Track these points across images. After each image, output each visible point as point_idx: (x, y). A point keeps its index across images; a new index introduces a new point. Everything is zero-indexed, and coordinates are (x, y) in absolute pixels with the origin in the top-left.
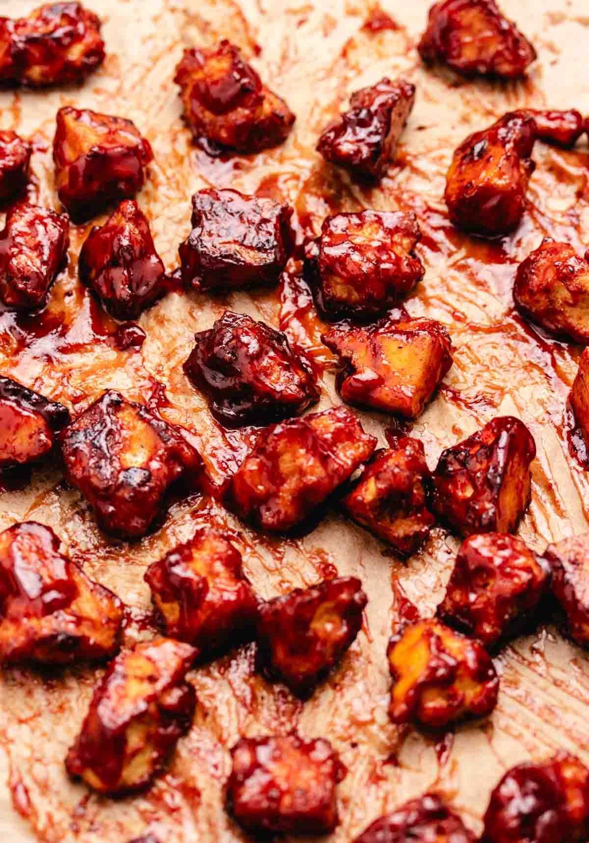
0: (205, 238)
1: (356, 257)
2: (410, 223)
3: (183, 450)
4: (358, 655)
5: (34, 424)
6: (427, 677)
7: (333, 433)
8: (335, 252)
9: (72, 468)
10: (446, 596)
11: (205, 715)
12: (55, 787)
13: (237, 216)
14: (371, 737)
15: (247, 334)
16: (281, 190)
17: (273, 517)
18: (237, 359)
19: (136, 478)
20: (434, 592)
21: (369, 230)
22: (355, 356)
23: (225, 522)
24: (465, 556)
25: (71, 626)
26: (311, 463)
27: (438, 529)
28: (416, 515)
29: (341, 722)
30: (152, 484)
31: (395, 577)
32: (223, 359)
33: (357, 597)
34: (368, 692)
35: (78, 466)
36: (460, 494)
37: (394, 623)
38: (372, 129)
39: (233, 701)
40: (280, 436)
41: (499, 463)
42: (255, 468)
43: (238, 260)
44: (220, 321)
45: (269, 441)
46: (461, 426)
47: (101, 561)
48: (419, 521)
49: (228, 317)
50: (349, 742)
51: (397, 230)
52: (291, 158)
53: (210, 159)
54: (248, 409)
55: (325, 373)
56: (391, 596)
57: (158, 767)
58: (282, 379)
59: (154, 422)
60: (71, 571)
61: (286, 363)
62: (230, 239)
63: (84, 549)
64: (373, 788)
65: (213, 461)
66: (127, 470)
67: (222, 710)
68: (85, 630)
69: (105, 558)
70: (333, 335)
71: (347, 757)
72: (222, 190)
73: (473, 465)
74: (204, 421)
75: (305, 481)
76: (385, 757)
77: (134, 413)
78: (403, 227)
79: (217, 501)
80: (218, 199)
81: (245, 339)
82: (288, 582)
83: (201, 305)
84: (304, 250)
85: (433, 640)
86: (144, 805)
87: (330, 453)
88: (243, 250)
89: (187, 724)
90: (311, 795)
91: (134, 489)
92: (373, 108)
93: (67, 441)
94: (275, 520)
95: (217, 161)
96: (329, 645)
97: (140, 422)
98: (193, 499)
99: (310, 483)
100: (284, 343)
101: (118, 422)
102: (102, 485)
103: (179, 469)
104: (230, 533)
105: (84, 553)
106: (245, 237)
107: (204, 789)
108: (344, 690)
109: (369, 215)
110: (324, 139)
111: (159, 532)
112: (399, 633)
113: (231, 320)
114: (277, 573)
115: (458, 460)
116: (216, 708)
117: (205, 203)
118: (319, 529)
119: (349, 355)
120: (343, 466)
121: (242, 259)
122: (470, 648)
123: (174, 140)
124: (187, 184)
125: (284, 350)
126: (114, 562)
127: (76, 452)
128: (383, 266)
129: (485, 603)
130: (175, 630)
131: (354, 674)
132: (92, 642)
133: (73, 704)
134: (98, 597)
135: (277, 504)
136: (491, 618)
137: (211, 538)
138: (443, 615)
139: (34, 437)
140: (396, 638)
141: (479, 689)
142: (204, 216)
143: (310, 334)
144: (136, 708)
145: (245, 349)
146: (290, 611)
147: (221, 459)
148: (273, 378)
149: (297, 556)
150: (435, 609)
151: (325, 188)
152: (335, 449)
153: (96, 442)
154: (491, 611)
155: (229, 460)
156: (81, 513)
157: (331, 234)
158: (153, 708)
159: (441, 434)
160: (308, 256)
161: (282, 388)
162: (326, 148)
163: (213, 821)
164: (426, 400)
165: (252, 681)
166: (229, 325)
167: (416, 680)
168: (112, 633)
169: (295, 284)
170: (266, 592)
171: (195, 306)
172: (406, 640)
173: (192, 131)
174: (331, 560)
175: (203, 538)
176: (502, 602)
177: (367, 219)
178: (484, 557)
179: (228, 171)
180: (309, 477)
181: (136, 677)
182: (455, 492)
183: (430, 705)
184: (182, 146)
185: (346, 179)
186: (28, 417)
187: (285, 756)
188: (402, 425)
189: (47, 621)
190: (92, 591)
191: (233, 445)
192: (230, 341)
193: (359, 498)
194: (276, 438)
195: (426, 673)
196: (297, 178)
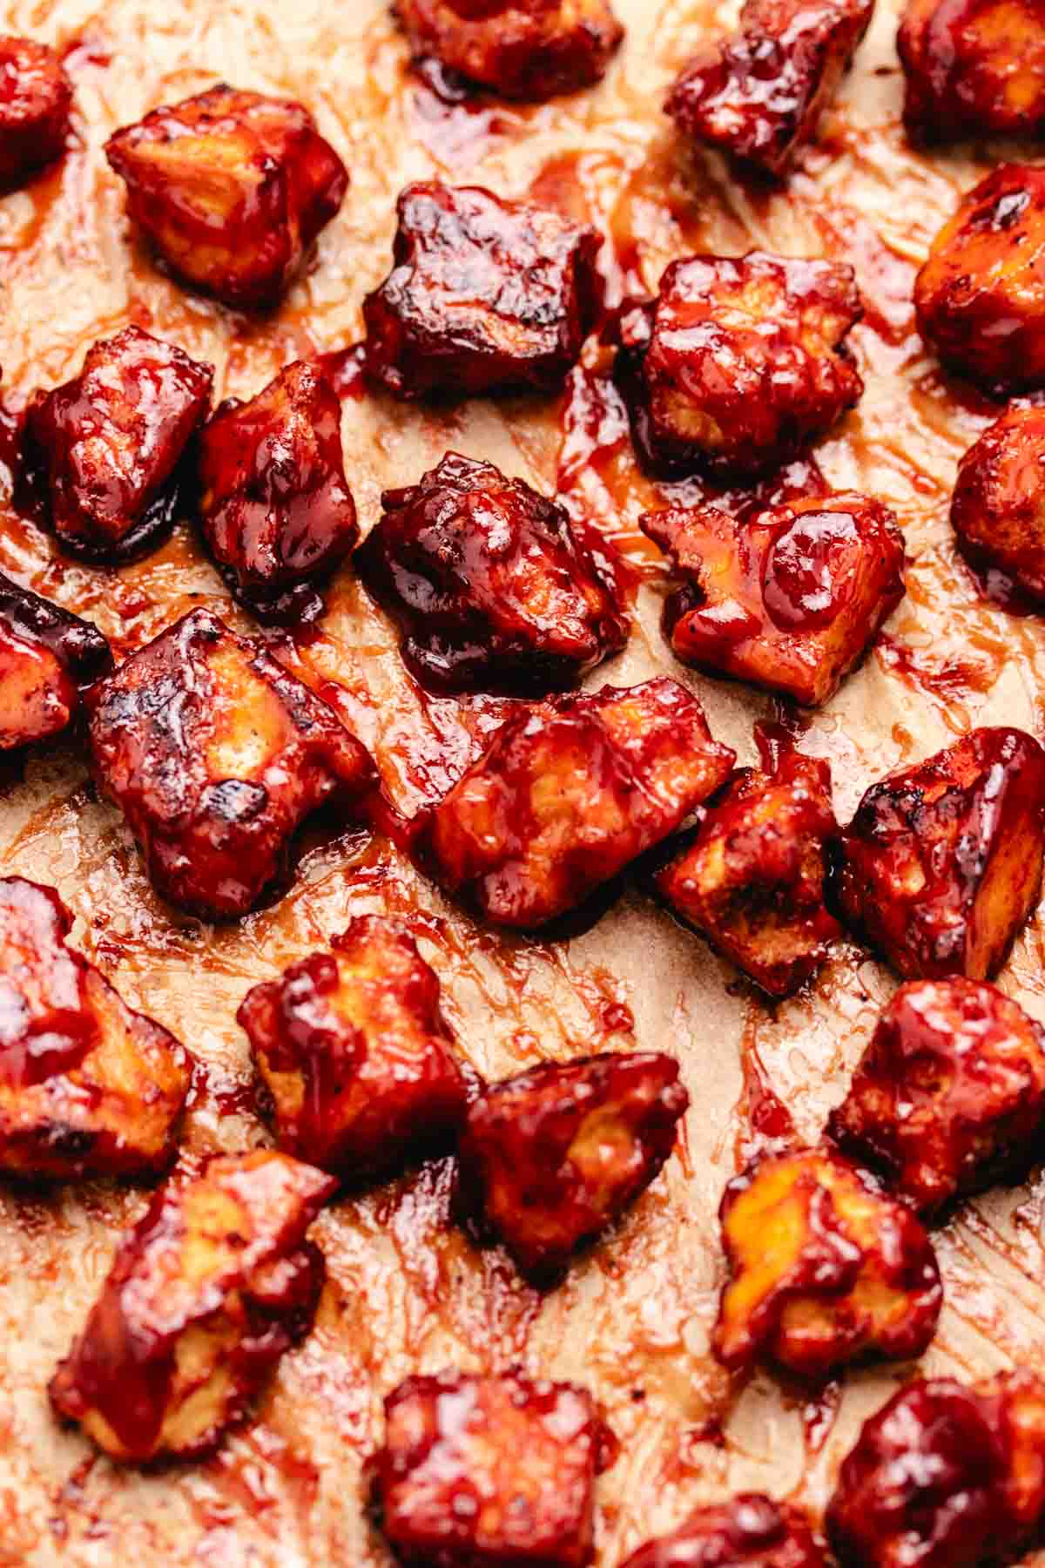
0: (419, 291)
1: (725, 357)
2: (841, 286)
3: (338, 746)
4: (663, 1202)
5: (36, 671)
6: (795, 1280)
7: (646, 739)
8: (681, 341)
9: (107, 768)
10: (850, 1095)
11: (342, 1306)
12: (24, 1440)
13: (488, 247)
14: (673, 1382)
15: (488, 507)
16: (583, 188)
17: (511, 901)
18: (462, 558)
19: (237, 803)
20: (826, 1080)
21: (756, 298)
22: (706, 569)
23: (413, 895)
24: (896, 1024)
25: (80, 1110)
26: (595, 800)
27: (845, 947)
28: (802, 923)
29: (617, 1344)
30: (267, 818)
31: (749, 1042)
32: (436, 554)
33: (667, 1094)
34: (674, 1284)
35: (120, 766)
36: (897, 884)
37: (740, 1141)
38: (781, 83)
39: (400, 1281)
40: (536, 739)
41: (982, 830)
42: (480, 798)
43: (482, 343)
44: (435, 472)
45: (514, 748)
46: (911, 726)
47: (155, 960)
48: (807, 934)
49: (451, 465)
50: (628, 1387)
51: (812, 298)
52: (609, 120)
53: (439, 109)
54: (479, 659)
55: (642, 590)
56: (737, 1081)
57: (237, 1415)
58: (553, 605)
59: (283, 684)
60: (90, 988)
61: (562, 571)
62: (470, 295)
63: (122, 931)
64: (671, 1489)
65: (399, 763)
66: (219, 783)
67: (376, 1300)
68: (107, 1119)
69: (163, 955)
70: (664, 518)
71: (621, 1421)
72: (461, 189)
73: (928, 826)
74: (388, 674)
75: (581, 835)
76: (699, 1426)
77: (243, 662)
78: (825, 295)
79: (400, 850)
80: (451, 208)
81: (482, 518)
82: (531, 1033)
83: (399, 422)
84: (618, 326)
85: (815, 1201)
86: (204, 1489)
87: (637, 782)
88: (493, 322)
89: (303, 1327)
90: (540, 1513)
91: (231, 825)
92: (786, 40)
93: (102, 711)
94: (515, 907)
95: (459, 113)
96: (602, 1188)
97: (253, 682)
98: (352, 842)
99: (592, 840)
100: (563, 527)
101: (208, 679)
102: (166, 812)
103: (327, 786)
104: (421, 920)
105: (122, 939)
106: (500, 294)
107: (326, 1466)
108: (627, 1277)
109: (759, 265)
110: (679, 93)
111: (278, 907)
112: (748, 1172)
113: (457, 472)
114: (509, 1013)
115: (898, 811)
116: (364, 1295)
117: (423, 212)
118: (603, 924)
119: (695, 565)
120: (661, 812)
121: (491, 342)
122: (887, 1223)
123: (372, 59)
124: (392, 160)
125: (562, 543)
126: (182, 964)
127: (118, 735)
128: (779, 378)
129: (928, 1125)
130: (292, 1130)
131: (650, 1243)
132: (120, 1143)
133: (75, 1263)
134: (141, 1044)
135: (520, 875)
136: (937, 1157)
137: (381, 943)
138: (840, 1134)
139: (37, 699)
140: (741, 1183)
141: (900, 1303)
142: (418, 244)
143: (619, 502)
144: (199, 1302)
145: (480, 539)
146: (527, 1126)
147: (416, 761)
148: (533, 603)
149: (555, 981)
150: (825, 1118)
151: (676, 187)
152: (648, 772)
153: (159, 718)
154: (937, 1144)
155: (431, 763)
156: (122, 856)
157: (677, 303)
158: (233, 1301)
159: (868, 740)
160: (627, 340)
161: (552, 624)
162: (684, 111)
163: (340, 1538)
164: (844, 670)
165: (442, 1242)
166: (453, 484)
167: (774, 1284)
168: (166, 1121)
169: (596, 394)
170: (485, 1054)
171: (389, 424)
172: (760, 1189)
173: (410, 42)
174: (621, 997)
175: (364, 940)
176: (963, 1128)
177: (754, 271)
178: (934, 1031)
179: (478, 136)
180: (590, 829)
181: (204, 1235)
182: (886, 876)
183: (798, 1333)
184: (387, 75)
185: (719, 171)
186: (26, 655)
187: (494, 1423)
188: (791, 715)
189: (31, 1098)
190: (128, 1031)
191: (443, 731)
192: (453, 518)
193: (690, 884)
194: (528, 743)
195: (795, 1270)
196: (616, 162)
